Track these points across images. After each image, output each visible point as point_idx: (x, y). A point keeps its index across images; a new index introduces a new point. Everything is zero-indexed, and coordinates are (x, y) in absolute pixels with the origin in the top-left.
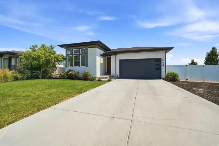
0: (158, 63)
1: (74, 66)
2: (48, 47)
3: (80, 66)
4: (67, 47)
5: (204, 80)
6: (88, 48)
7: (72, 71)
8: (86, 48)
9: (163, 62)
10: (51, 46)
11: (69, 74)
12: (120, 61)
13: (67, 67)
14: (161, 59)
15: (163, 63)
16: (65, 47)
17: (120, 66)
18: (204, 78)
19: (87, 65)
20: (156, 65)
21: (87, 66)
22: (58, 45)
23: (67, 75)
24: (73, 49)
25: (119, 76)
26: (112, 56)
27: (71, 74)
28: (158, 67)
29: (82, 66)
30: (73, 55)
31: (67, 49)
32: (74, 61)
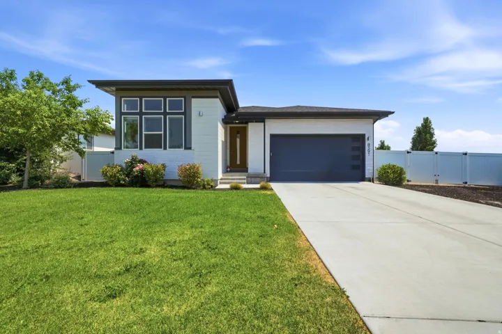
0: (357, 144)
1: (146, 147)
2: (51, 83)
3: (165, 149)
4: (120, 88)
5: (437, 182)
6: (193, 97)
7: (142, 162)
8: (185, 98)
9: (369, 142)
10: (66, 82)
11: (134, 169)
13: (120, 148)
14: (363, 136)
15: (369, 144)
16: (114, 89)
17: (271, 150)
18: (438, 178)
19: (188, 146)
20: (354, 149)
21: (190, 148)
22: (89, 81)
23: (129, 175)
24: (141, 99)
25: (268, 175)
26: (250, 124)
27: (142, 171)
28: (356, 153)
30: (141, 114)
31: (121, 97)
32: (144, 133)
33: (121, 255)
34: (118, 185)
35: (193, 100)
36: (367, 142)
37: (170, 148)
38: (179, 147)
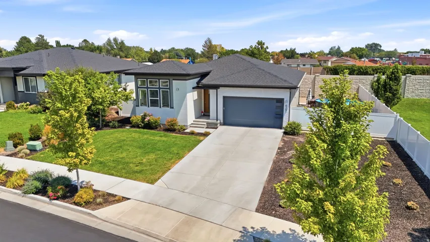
0: (279, 104)
1: (151, 106)
3: (160, 107)
6: (174, 80)
7: (149, 115)
8: (169, 80)
11: (145, 120)
12: (224, 97)
13: (139, 106)
14: (283, 99)
15: (286, 106)
17: (224, 106)
19: (172, 106)
20: (277, 107)
21: (173, 108)
23: (143, 122)
24: (147, 79)
25: (222, 122)
27: (149, 120)
28: (278, 110)
29: (163, 106)
30: (147, 88)
31: (137, 78)
32: (149, 98)
33: (138, 160)
34: (138, 127)
35: (173, 81)
36: (285, 105)
37: (163, 107)
38: (168, 106)
